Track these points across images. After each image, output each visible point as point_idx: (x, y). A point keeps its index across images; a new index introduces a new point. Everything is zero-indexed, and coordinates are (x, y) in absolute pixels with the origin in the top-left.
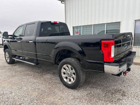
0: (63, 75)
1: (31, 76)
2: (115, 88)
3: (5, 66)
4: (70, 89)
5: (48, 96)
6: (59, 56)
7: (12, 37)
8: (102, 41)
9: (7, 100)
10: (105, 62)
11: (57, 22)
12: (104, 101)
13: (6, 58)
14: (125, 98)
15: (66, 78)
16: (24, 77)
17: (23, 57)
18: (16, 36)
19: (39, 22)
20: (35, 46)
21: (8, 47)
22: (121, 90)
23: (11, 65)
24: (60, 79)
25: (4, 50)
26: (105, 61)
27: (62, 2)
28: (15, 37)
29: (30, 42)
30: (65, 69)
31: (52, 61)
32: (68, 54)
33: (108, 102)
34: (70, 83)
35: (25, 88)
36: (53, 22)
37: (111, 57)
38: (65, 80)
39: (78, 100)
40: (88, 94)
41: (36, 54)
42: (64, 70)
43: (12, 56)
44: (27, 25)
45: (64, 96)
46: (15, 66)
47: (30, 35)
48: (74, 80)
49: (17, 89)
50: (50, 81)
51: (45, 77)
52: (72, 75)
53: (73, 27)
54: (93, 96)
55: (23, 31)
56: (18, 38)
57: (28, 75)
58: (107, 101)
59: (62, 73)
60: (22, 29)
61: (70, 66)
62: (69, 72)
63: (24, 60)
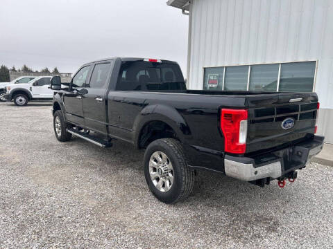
0: (152, 173)
1: (96, 168)
2: (261, 212)
3: (52, 145)
4: (161, 203)
5: (115, 210)
6: (148, 132)
7: (68, 87)
8: (223, 110)
9: (39, 207)
10: (226, 153)
11: (156, 60)
12: (223, 234)
13: (55, 130)
14: (273, 234)
15: (158, 179)
16: (81, 170)
17: (86, 130)
18: (76, 86)
19: (118, 60)
20: (107, 109)
21: (61, 106)
22: (271, 219)
23: (63, 143)
24: (147, 180)
25: (54, 112)
26: (226, 150)
27: (183, 12)
28: (73, 88)
29: (97, 99)
30: (156, 161)
31: (133, 142)
32: (167, 130)
33: (230, 237)
34: (162, 190)
35: (77, 191)
36: (148, 60)
37: (238, 144)
38: (155, 182)
39: (170, 225)
40: (195, 217)
41: (107, 126)
42: (155, 163)
43: (67, 125)
44: (96, 64)
45: (145, 214)
46: (71, 145)
47: (100, 85)
48: (170, 184)
49: (63, 191)
50: (129, 184)
51: (121, 173)
52: (168, 175)
53: (205, 69)
54: (204, 222)
55: (88, 76)
56: (79, 89)
57: (89, 165)
58: (228, 236)
59: (151, 169)
60: (87, 72)
61: (164, 155)
62: (162, 168)
63: (87, 135)
